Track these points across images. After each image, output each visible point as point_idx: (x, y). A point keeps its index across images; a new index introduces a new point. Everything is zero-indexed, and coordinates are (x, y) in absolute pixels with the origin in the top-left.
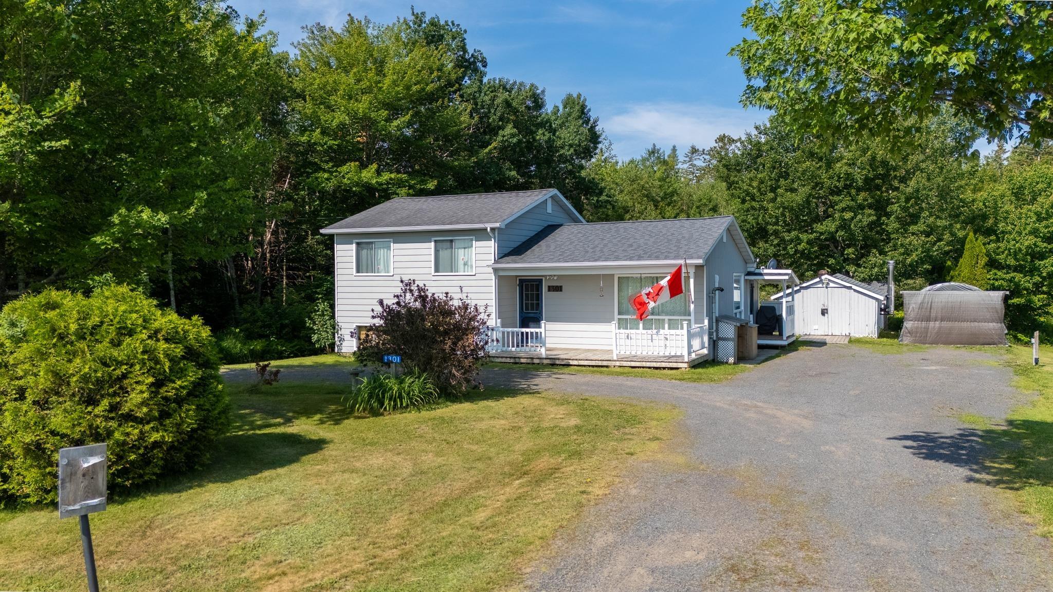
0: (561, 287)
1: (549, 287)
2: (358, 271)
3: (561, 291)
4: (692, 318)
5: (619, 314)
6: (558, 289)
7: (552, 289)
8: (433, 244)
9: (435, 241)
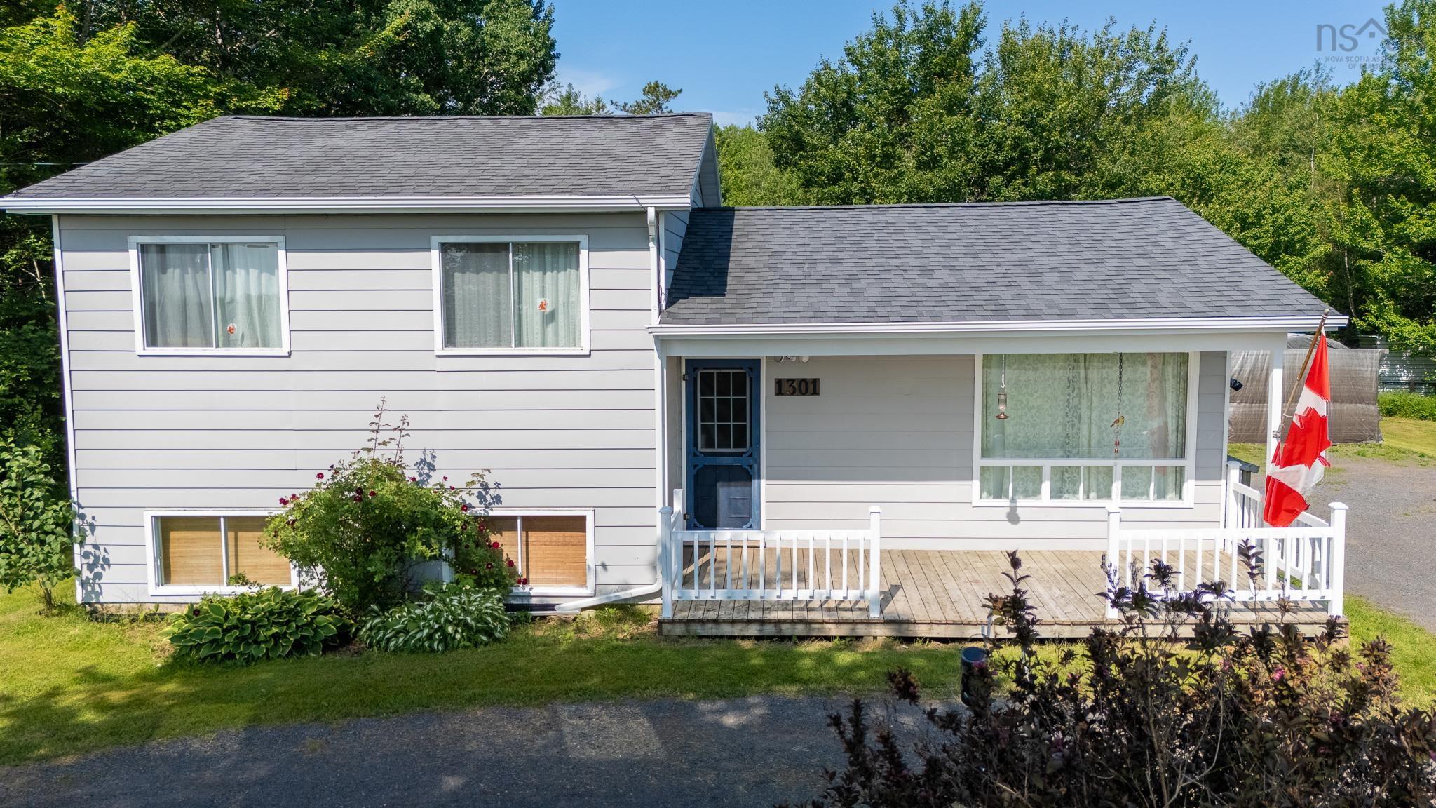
0: (815, 382)
1: (779, 382)
2: (152, 340)
3: (816, 392)
4: (1189, 463)
5: (985, 453)
6: (808, 387)
7: (784, 387)
8: (435, 255)
9: (445, 248)
